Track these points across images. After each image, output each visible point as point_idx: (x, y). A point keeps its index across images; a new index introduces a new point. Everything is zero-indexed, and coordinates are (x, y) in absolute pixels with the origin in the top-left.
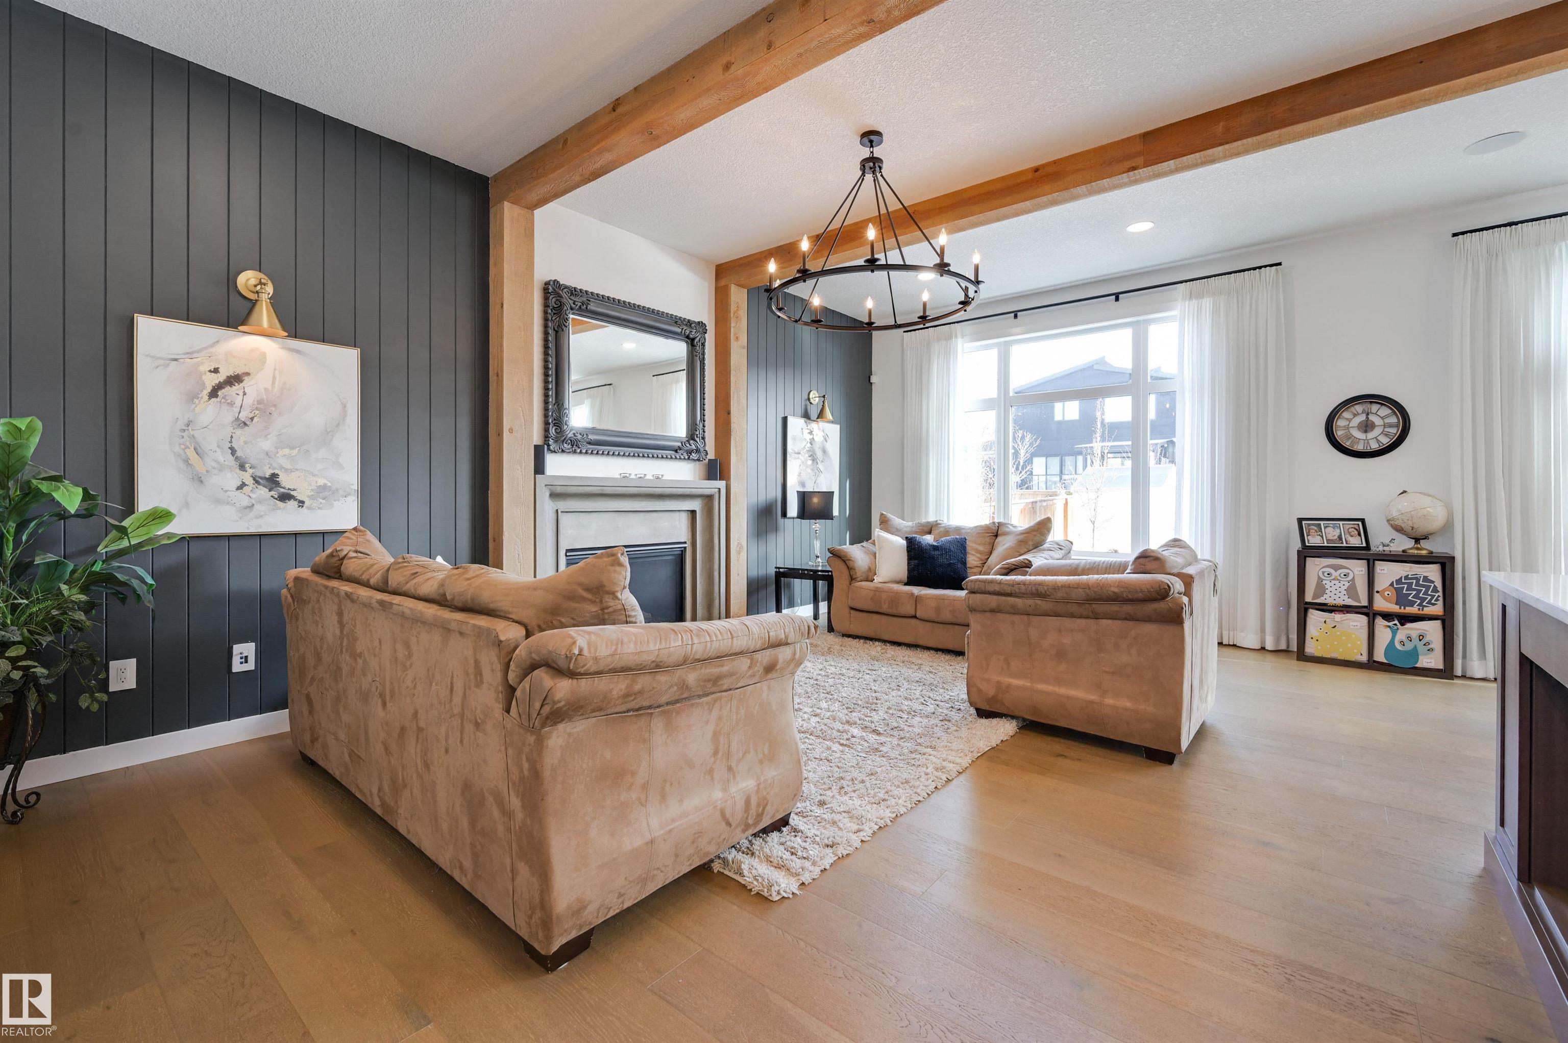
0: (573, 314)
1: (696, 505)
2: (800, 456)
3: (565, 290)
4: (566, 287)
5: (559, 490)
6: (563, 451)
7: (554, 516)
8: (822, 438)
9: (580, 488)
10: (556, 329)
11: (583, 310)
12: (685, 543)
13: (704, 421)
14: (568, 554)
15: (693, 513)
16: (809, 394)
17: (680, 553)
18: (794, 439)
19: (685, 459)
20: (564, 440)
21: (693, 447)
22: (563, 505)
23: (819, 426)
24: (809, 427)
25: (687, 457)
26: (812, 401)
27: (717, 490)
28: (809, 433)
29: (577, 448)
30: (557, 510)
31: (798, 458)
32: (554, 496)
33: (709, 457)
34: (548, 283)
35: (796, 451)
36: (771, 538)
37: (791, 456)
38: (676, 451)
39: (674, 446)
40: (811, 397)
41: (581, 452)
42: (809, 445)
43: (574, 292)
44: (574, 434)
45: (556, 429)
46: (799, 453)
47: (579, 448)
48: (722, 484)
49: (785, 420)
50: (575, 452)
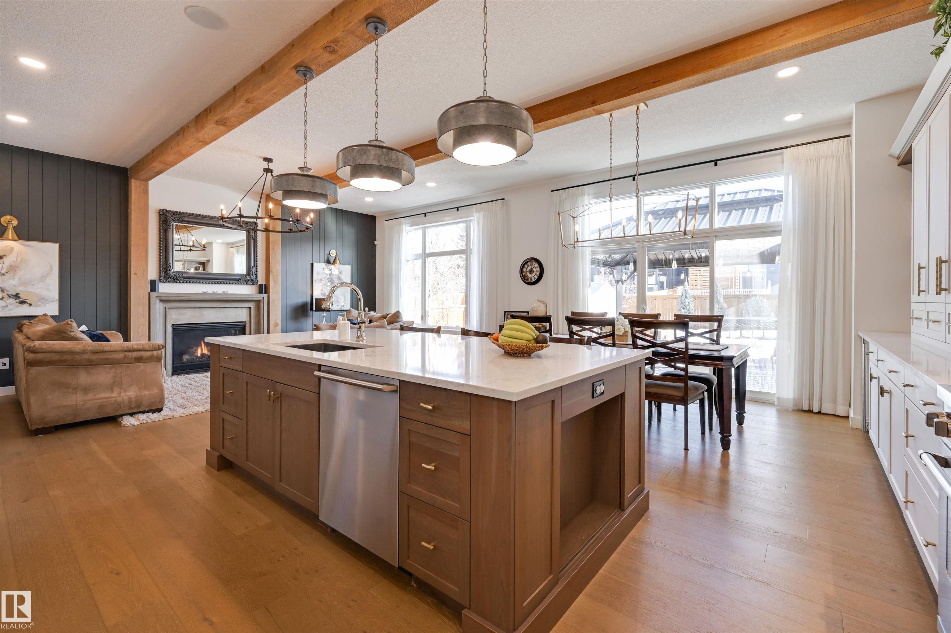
0: (175, 222)
1: (251, 305)
2: (322, 281)
3: (170, 213)
4: (170, 211)
5: (164, 298)
6: (169, 282)
7: (164, 310)
8: (338, 273)
9: (177, 298)
10: (165, 229)
11: (180, 221)
12: (246, 322)
13: (257, 267)
14: (173, 326)
15: (250, 308)
16: (330, 252)
17: (243, 326)
18: (318, 273)
19: (244, 284)
20: (169, 277)
21: (249, 278)
22: (168, 305)
23: (335, 267)
24: (328, 267)
25: (245, 283)
26: (331, 255)
27: (262, 298)
28: (329, 270)
29: (177, 280)
30: (166, 307)
31: (321, 282)
32: (162, 301)
33: (259, 283)
34: (160, 210)
35: (320, 279)
36: (304, 320)
37: (315, 281)
38: (238, 280)
39: (237, 279)
40: (331, 253)
41: (179, 282)
42: (329, 276)
43: (175, 213)
44: (175, 274)
45: (164, 273)
46: (322, 280)
47: (178, 280)
48: (265, 296)
49: (312, 264)
50: (176, 282)
